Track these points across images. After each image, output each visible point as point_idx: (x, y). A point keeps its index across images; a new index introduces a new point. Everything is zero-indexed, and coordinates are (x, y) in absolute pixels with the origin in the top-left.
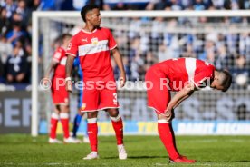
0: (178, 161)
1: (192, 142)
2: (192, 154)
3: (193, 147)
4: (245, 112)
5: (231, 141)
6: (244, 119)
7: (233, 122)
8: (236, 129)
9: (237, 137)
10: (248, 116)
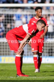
0: (21, 75)
1: (27, 66)
2: (27, 73)
3: (28, 69)
4: (52, 52)
5: (46, 66)
6: (52, 55)
7: (46, 57)
8: (48, 60)
9: (49, 64)
10: (53, 54)
